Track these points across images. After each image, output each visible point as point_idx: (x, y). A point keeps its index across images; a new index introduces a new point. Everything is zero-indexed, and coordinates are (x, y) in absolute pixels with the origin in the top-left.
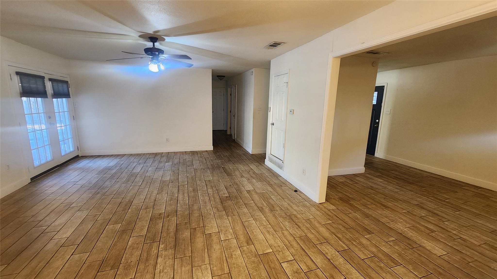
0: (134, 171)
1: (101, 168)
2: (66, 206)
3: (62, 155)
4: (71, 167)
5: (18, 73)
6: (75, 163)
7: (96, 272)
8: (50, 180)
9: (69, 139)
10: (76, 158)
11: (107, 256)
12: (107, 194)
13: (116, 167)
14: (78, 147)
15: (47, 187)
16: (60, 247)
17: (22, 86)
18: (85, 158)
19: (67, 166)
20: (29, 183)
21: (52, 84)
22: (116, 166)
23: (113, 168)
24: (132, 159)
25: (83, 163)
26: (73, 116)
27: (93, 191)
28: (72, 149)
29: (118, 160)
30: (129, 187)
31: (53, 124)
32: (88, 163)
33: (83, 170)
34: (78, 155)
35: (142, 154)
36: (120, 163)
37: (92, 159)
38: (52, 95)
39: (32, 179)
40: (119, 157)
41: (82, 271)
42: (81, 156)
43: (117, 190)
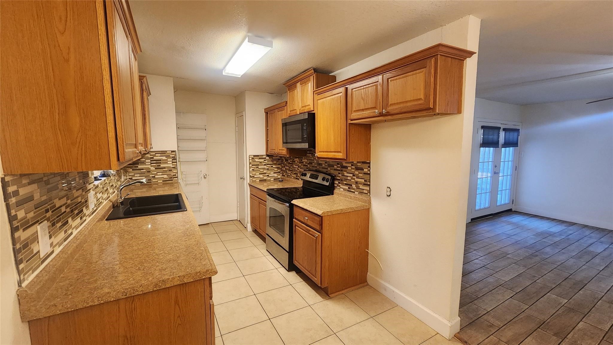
0: (591, 249)
1: (540, 231)
2: (502, 254)
3: (498, 204)
4: (504, 219)
5: (483, 127)
6: (508, 216)
7: (537, 327)
8: (485, 225)
9: (507, 190)
10: (509, 212)
11: (548, 320)
12: (548, 260)
13: (560, 235)
14: (513, 200)
15: (484, 231)
16: (499, 285)
17: (483, 138)
18: (519, 214)
19: (501, 216)
20: (469, 223)
21: (505, 133)
22: (560, 233)
23: (556, 235)
24: (588, 232)
25: (516, 219)
26: (516, 167)
27: (531, 252)
28: (507, 202)
29: (565, 228)
30: (581, 265)
31: (497, 173)
32: (522, 220)
33: (517, 226)
34: (511, 209)
35: (607, 231)
36: (566, 232)
37: (527, 217)
38: (502, 145)
39: (472, 220)
40: (565, 224)
41: (522, 317)
42: (514, 211)
43: (563, 262)
